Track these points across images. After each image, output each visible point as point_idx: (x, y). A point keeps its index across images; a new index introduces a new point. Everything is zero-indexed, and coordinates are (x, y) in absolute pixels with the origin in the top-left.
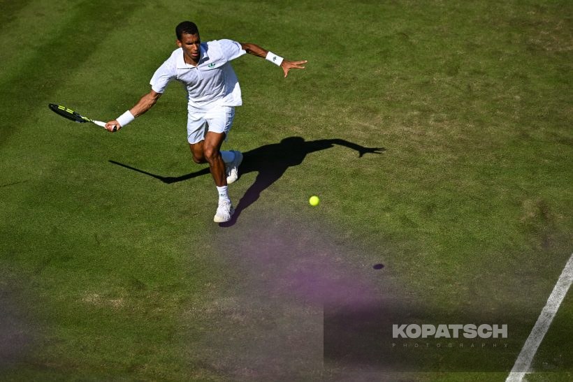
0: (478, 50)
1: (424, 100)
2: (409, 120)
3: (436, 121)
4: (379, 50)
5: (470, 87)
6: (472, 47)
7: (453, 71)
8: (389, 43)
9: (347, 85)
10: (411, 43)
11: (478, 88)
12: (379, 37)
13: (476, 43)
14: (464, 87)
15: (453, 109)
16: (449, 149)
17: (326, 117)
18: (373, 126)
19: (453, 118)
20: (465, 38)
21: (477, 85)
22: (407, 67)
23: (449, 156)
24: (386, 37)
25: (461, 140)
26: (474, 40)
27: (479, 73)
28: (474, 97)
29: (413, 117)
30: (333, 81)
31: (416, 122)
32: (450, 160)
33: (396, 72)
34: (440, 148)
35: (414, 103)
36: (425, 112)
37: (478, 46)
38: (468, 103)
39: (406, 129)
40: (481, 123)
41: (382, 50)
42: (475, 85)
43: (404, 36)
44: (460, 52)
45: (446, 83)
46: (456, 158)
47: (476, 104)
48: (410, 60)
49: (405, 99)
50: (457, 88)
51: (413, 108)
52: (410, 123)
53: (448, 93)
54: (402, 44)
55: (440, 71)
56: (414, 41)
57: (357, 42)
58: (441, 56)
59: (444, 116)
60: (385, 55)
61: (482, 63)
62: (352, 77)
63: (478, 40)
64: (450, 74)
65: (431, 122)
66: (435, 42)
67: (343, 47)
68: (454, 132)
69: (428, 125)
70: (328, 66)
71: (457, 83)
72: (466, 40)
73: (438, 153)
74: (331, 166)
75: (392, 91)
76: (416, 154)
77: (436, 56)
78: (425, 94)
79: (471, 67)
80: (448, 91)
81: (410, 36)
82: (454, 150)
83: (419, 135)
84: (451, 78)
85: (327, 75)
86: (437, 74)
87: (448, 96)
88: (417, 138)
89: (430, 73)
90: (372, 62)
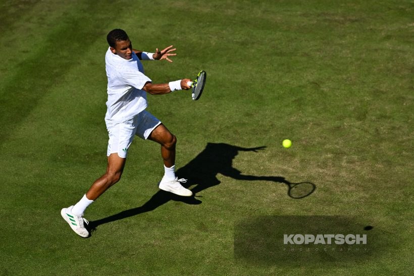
0: (383, 96)
1: (337, 143)
2: (324, 163)
3: (348, 162)
4: (294, 98)
5: (377, 130)
6: (378, 94)
7: (362, 116)
8: (302, 92)
9: (266, 132)
10: (323, 91)
11: (385, 131)
12: (293, 87)
13: (381, 90)
14: (372, 131)
15: (363, 151)
16: (361, 189)
17: (248, 161)
18: (291, 169)
19: (364, 159)
20: (371, 86)
21: (384, 129)
22: (319, 113)
23: (362, 194)
24: (300, 86)
25: (372, 180)
26: (379, 87)
27: (385, 117)
28: (382, 140)
29: (327, 159)
30: (253, 128)
31: (330, 164)
32: (362, 198)
33: (310, 119)
34: (353, 188)
35: (328, 146)
36: (338, 154)
37: (383, 93)
38: (376, 145)
39: (321, 171)
40: (389, 163)
41: (297, 99)
42: (382, 128)
43: (316, 84)
44: (367, 99)
45: (356, 128)
46: (367, 196)
47: (384, 146)
48: (322, 107)
49: (318, 143)
50: (366, 131)
51: (327, 151)
52: (324, 165)
53: (358, 136)
54: (315, 92)
55: (350, 116)
56: (325, 89)
57: (274, 92)
58: (349, 103)
59: (355, 157)
60: (300, 103)
61: (388, 108)
62: (270, 124)
63: (383, 88)
64: (359, 119)
65: (344, 164)
66: (345, 90)
67: (261, 97)
68: (365, 172)
69: (341, 167)
70: (248, 115)
71: (366, 127)
72: (372, 87)
73: (351, 192)
74: (255, 207)
75: (307, 136)
76: (331, 193)
77: (346, 103)
78: (337, 138)
79: (378, 112)
80: (358, 135)
81: (321, 85)
82: (365, 189)
83: (333, 176)
84: (360, 122)
85: (248, 123)
86: (347, 119)
87: (358, 139)
88: (331, 179)
89: (341, 118)
90: (288, 110)
